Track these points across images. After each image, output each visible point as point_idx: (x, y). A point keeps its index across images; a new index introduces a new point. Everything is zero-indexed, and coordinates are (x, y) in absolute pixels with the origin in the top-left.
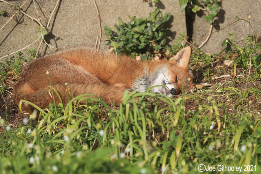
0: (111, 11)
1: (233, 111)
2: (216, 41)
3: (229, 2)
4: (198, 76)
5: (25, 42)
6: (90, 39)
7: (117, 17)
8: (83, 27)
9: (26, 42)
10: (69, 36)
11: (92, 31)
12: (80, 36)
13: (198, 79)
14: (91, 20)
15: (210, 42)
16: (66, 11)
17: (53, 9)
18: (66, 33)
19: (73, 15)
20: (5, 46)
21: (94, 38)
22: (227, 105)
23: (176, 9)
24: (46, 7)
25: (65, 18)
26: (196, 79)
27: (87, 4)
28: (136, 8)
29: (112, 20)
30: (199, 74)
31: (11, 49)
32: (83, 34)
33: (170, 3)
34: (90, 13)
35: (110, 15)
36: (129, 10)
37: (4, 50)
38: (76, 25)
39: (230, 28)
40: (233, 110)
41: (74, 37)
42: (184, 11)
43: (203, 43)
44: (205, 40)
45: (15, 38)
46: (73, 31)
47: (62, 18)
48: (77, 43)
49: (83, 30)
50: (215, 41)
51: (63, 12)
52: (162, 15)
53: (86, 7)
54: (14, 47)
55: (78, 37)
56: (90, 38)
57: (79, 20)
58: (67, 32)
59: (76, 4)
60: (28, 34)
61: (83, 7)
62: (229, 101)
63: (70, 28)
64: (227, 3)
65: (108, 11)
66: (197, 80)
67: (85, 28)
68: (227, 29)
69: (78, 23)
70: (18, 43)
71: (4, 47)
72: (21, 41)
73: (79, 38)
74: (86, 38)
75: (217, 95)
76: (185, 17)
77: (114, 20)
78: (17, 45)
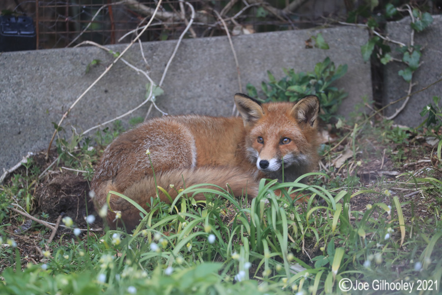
0: (257, 61)
1: (428, 213)
2: (418, 109)
3: (438, 50)
4: (385, 160)
5: (127, 107)
6: (224, 103)
7: (266, 71)
8: (214, 85)
9: (129, 107)
10: (192, 98)
11: (228, 91)
12: (210, 99)
13: (383, 165)
14: (227, 75)
15: (408, 110)
16: (189, 60)
17: (170, 57)
18: (188, 94)
19: (199, 66)
20: (97, 112)
21: (230, 102)
22: (420, 204)
23: (357, 59)
24: (160, 54)
25: (188, 70)
26: (381, 164)
27: (221, 51)
28: (295, 57)
29: (258, 75)
30: (386, 158)
31: (106, 117)
32: (215, 94)
33: (347, 50)
34: (225, 64)
35: (257, 67)
36: (285, 60)
37: (95, 118)
38: (204, 82)
39: (439, 89)
40: (428, 211)
41: (201, 100)
42: (369, 63)
43: (398, 111)
44: (401, 106)
45: (113, 99)
46: (199, 90)
47: (184, 71)
48: (205, 109)
49: (215, 89)
50: (416, 108)
51: (185, 62)
52: (334, 68)
53: (219, 54)
54: (111, 114)
55: (206, 99)
56: (225, 101)
57: (209, 74)
58: (190, 91)
59: (204, 50)
60: (132, 94)
61: (215, 55)
62: (424, 197)
63: (195, 86)
64: (435, 51)
65: (253, 61)
66: (383, 167)
67: (217, 86)
68: (435, 91)
69: (207, 79)
70: (117, 108)
71: (96, 114)
72: (121, 104)
73: (208, 101)
74: (218, 101)
75: (407, 190)
76: (369, 71)
77: (262, 74)
78: (115, 111)
